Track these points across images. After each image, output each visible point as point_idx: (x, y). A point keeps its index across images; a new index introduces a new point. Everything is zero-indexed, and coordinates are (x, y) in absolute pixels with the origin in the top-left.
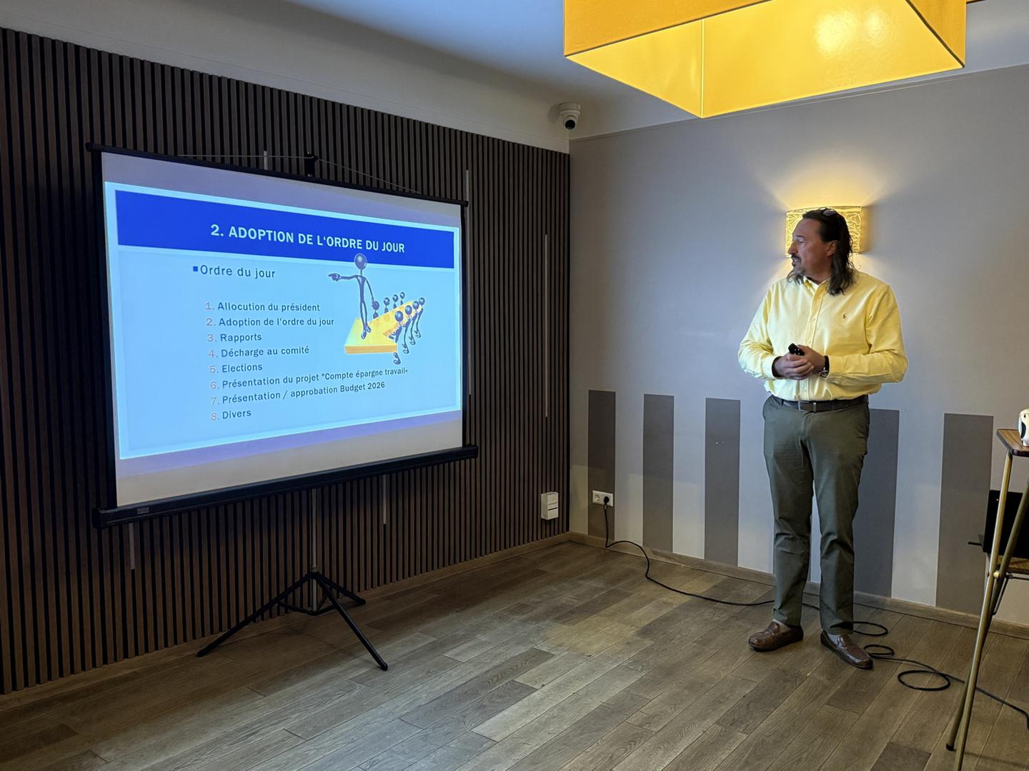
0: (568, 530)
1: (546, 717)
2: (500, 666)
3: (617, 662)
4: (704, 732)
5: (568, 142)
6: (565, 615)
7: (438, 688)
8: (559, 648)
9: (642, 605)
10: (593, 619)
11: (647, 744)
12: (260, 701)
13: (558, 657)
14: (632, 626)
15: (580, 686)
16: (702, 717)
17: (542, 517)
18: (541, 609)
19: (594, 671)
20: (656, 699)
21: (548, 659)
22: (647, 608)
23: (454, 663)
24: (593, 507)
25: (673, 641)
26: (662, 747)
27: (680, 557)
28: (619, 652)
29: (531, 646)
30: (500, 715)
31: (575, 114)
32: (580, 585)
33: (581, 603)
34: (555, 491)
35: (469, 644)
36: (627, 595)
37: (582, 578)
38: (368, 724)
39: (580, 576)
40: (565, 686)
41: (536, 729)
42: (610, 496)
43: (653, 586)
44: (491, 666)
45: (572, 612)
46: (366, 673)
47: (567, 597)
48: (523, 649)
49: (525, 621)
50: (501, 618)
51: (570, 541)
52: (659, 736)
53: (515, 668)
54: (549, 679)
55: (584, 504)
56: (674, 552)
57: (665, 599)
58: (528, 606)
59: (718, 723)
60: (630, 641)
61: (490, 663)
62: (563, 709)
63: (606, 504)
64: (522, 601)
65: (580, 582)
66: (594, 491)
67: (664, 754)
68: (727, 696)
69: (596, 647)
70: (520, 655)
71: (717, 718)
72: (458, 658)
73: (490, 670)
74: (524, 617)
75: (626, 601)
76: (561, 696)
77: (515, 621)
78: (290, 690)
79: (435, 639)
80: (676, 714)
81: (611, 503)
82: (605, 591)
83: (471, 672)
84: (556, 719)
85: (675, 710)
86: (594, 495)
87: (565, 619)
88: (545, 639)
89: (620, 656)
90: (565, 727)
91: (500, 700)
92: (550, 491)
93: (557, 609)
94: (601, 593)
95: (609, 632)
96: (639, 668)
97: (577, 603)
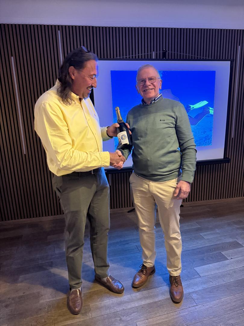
1: (226, 273)
2: (218, 244)
12: (135, 233)
21: (240, 247)
23: (203, 238)
29: (236, 240)
30: (208, 265)
35: (212, 232)
40: (241, 261)
41: (219, 277)
44: (215, 243)
48: (231, 240)
49: (238, 228)
50: (229, 225)
53: (224, 247)
54: (235, 257)
58: (243, 222)
62: (235, 272)
64: (242, 219)
70: (229, 242)
72: (205, 237)
73: (213, 245)
74: (239, 226)
76: (237, 266)
77: (234, 227)
79: (200, 227)
83: (206, 244)
84: (229, 275)
90: (231, 281)
91: (211, 259)
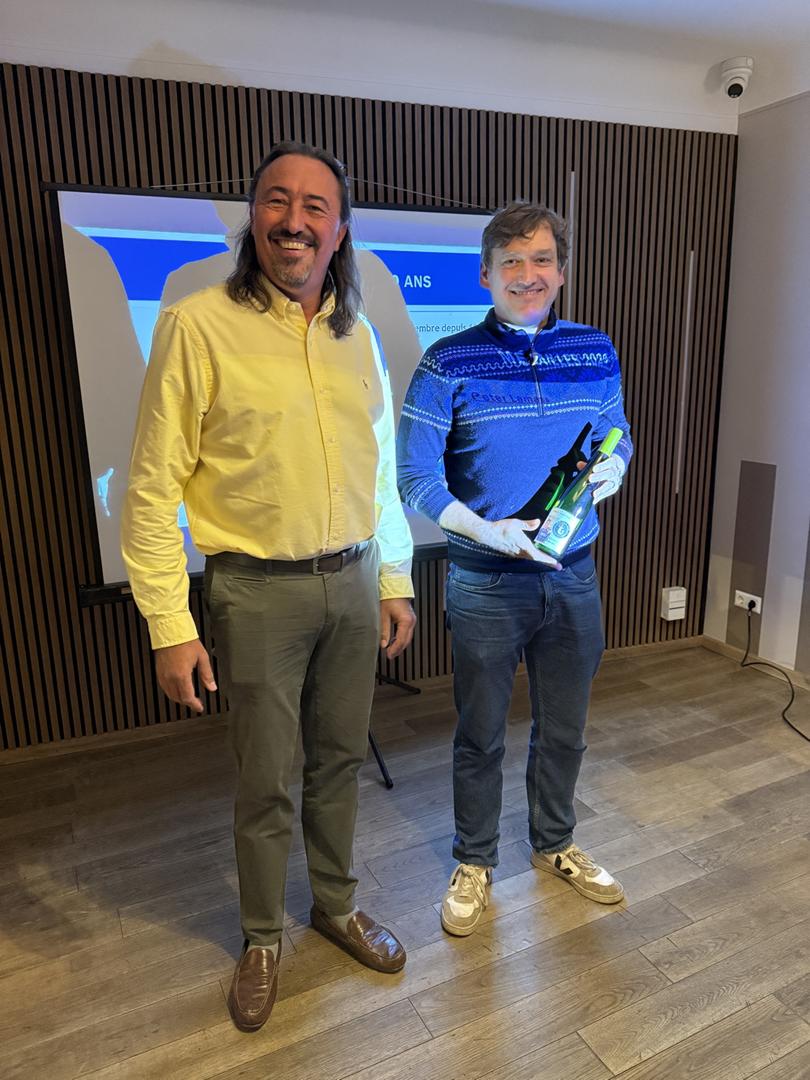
0: (701, 632)
3: (674, 845)
4: (748, 1005)
5: (737, 117)
6: (641, 755)
8: (607, 804)
9: (756, 758)
10: (676, 769)
11: (651, 1000)
13: (598, 819)
14: (724, 790)
18: (613, 741)
20: (704, 920)
21: (585, 817)
22: (762, 765)
24: (734, 611)
25: (774, 828)
26: (670, 1014)
28: (685, 830)
31: (742, 75)
32: (684, 714)
33: (671, 741)
34: (683, 586)
36: (742, 740)
37: (691, 705)
39: (690, 700)
42: (758, 600)
43: (786, 732)
45: (652, 753)
47: (659, 728)
51: (701, 647)
52: (674, 990)
55: (724, 606)
57: (792, 755)
59: (777, 995)
60: (709, 814)
63: (750, 610)
65: (685, 709)
66: (737, 592)
67: (667, 1027)
69: (658, 814)
75: (734, 749)
80: (718, 958)
81: (757, 609)
82: (713, 729)
85: (721, 950)
86: (737, 597)
87: (639, 762)
89: (685, 835)
92: (677, 585)
93: (635, 744)
94: (708, 731)
95: (688, 794)
96: (701, 863)
97: (666, 740)
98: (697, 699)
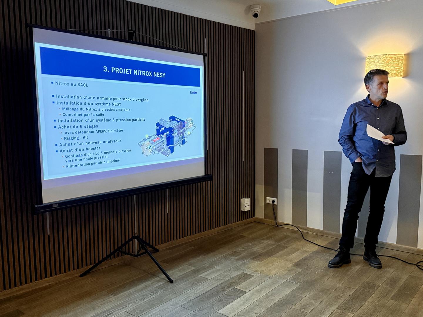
0: (254, 216)
1: (253, 305)
2: (227, 281)
3: (285, 279)
4: (332, 313)
5: (254, 24)
6: (257, 257)
7: (198, 291)
8: (255, 272)
9: (294, 252)
10: (271, 259)
12: (113, 298)
13: (256, 277)
14: (290, 262)
15: (267, 291)
16: (330, 305)
17: (242, 210)
18: (244, 254)
19: (274, 284)
20: (307, 296)
21: (251, 277)
22: (297, 253)
23: (205, 279)
24: (266, 205)
25: (311, 269)
27: (310, 229)
28: (285, 275)
29: (242, 271)
30: (231, 304)
31: (258, 10)
33: (264, 251)
34: (248, 197)
35: (211, 271)
36: (286, 247)
37: (263, 239)
38: (166, 309)
39: (262, 238)
40: (260, 290)
41: (249, 312)
42: (275, 199)
44: (223, 281)
45: (260, 255)
46: (162, 284)
47: (257, 248)
48: (238, 273)
49: (237, 260)
50: (225, 258)
51: (255, 222)
52: (309, 314)
53: (235, 282)
54: (252, 288)
55: (262, 204)
56: (307, 227)
58: (238, 252)
59: (338, 308)
60: (290, 269)
61: (222, 279)
62: (261, 302)
63: (273, 203)
64: (235, 250)
65: (262, 241)
66: (267, 197)
68: (341, 295)
69: (274, 272)
70: (237, 275)
71: (337, 306)
72: (207, 277)
73: (223, 283)
74: (236, 258)
75: (286, 250)
76: (259, 296)
77: (233, 260)
78: (127, 292)
79: (194, 268)
80: (317, 304)
81: (276, 203)
82: (275, 246)
83: (214, 284)
84: (258, 306)
85: (316, 302)
86: (267, 199)
87: (257, 259)
88: (248, 268)
89: (286, 276)
90: (263, 310)
91: (229, 297)
92: (246, 197)
93: (252, 254)
94: (273, 246)
95: (279, 265)
96: (296, 282)
97: (262, 251)
98: (264, 237)
